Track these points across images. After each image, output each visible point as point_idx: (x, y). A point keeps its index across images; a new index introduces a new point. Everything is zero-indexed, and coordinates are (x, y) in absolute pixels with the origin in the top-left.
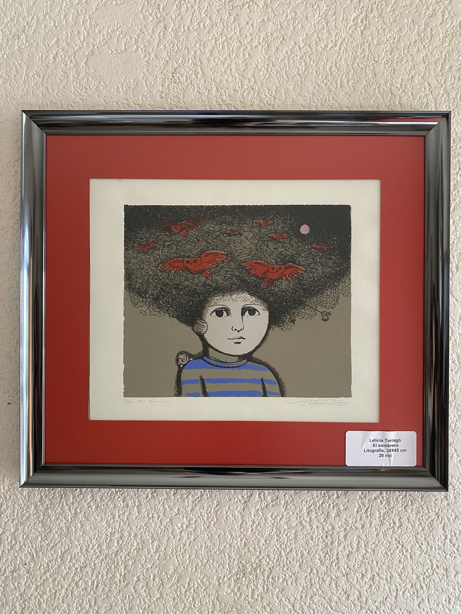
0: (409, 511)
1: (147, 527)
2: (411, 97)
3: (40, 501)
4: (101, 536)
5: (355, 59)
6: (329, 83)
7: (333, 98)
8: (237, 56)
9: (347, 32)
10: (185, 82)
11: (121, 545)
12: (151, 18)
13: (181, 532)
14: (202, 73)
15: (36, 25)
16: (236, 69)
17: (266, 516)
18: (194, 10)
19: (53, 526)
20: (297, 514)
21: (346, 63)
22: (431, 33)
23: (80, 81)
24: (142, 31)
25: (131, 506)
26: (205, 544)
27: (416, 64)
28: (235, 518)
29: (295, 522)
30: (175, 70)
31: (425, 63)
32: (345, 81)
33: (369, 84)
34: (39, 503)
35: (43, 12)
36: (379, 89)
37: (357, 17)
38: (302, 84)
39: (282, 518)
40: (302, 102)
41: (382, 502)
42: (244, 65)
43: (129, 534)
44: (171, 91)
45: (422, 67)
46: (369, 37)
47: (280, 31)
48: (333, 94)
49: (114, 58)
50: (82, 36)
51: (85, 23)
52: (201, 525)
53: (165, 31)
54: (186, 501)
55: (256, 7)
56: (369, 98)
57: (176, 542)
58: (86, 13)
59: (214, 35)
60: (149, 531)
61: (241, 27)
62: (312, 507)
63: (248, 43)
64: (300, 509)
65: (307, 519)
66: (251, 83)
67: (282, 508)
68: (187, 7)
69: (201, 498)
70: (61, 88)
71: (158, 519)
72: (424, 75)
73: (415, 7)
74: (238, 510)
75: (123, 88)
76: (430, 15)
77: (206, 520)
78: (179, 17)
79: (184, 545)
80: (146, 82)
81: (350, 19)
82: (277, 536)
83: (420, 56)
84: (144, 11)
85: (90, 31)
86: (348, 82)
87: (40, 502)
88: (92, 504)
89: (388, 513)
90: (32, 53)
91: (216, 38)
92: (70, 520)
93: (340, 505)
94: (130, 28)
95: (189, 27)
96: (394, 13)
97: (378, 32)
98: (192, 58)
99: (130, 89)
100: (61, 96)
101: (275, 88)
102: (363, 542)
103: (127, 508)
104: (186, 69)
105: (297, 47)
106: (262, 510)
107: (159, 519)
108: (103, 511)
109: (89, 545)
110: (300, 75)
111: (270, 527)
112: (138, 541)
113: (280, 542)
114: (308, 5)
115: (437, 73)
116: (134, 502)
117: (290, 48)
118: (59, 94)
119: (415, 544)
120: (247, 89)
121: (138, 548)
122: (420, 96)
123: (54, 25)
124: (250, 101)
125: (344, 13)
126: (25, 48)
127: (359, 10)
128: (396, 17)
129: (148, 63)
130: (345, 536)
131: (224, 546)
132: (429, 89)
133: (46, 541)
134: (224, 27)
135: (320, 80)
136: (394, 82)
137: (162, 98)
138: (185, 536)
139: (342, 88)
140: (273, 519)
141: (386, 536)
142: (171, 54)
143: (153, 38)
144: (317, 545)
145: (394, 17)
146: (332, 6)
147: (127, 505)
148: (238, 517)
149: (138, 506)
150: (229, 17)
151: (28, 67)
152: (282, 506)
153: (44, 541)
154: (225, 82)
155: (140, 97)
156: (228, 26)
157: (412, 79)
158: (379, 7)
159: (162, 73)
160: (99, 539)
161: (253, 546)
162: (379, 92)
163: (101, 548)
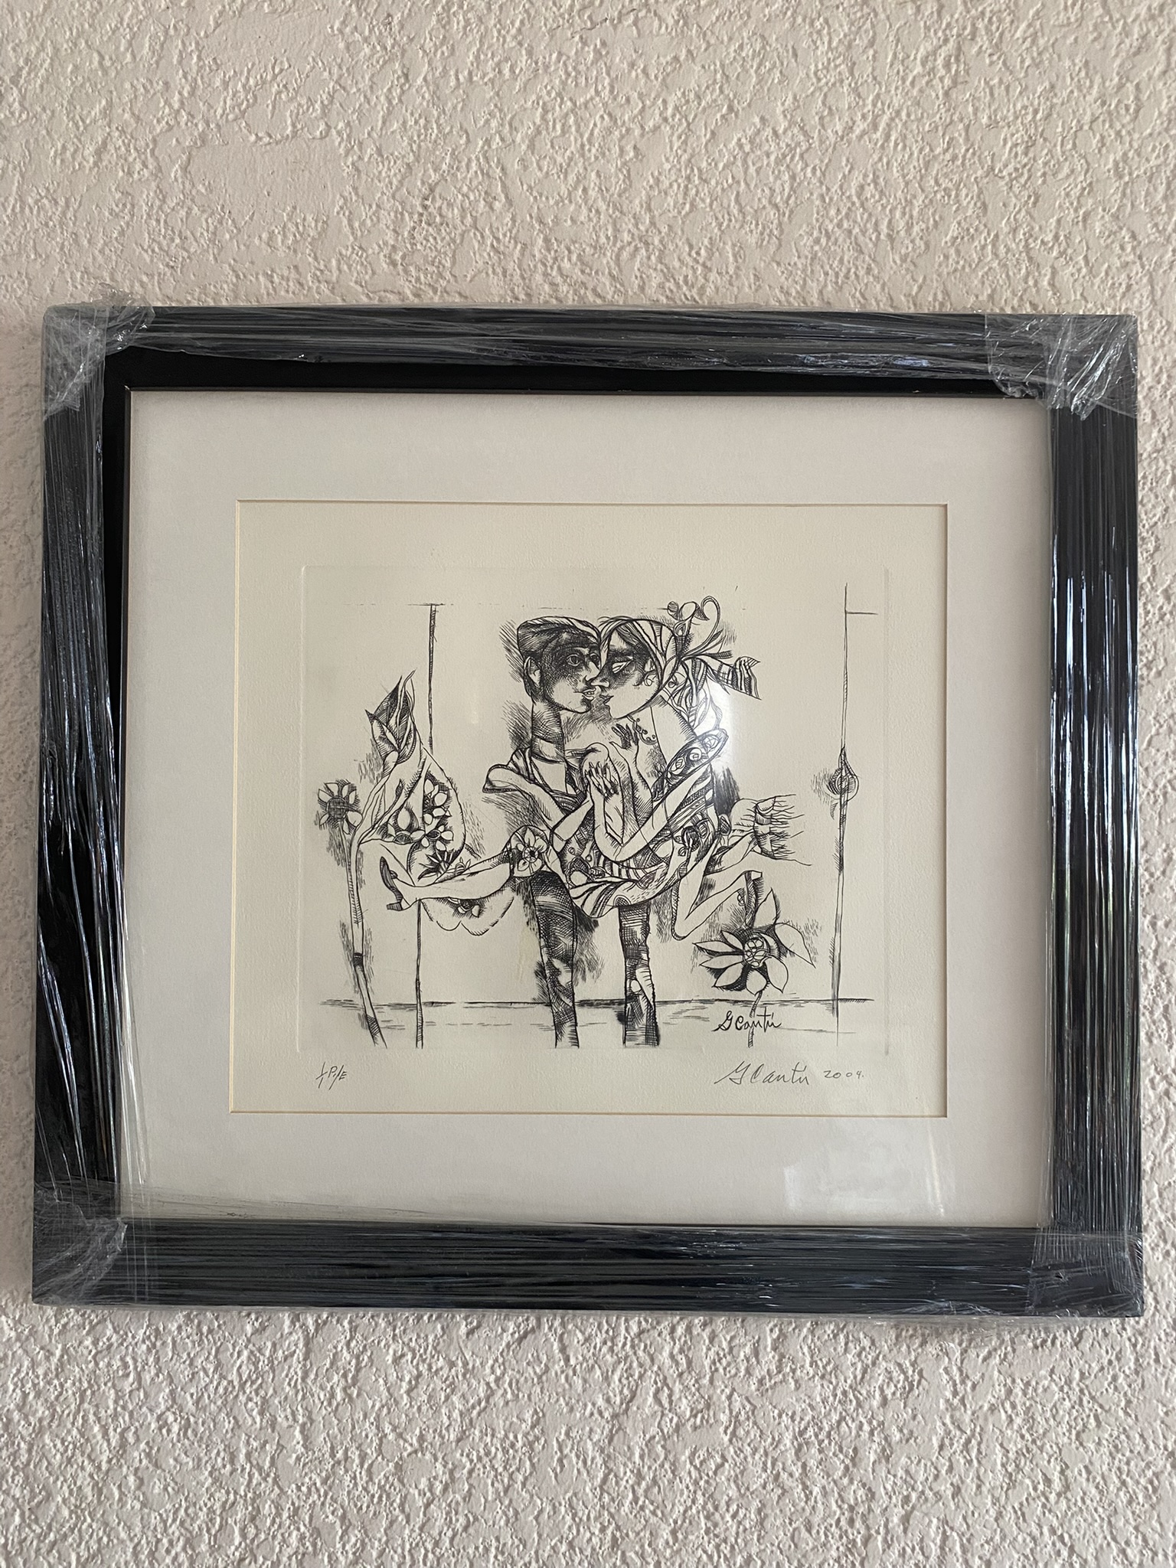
0: (1092, 1446)
1: (330, 1488)
2: (1084, 270)
3: (20, 1408)
4: (196, 1514)
5: (927, 165)
6: (856, 230)
7: (869, 270)
8: (603, 155)
9: (907, 93)
10: (458, 222)
11: (253, 1540)
12: (367, 50)
13: (427, 1506)
14: (507, 197)
15: (51, 65)
16: (600, 189)
17: (676, 1459)
18: (486, 28)
19: (55, 1482)
20: (766, 1454)
21: (904, 176)
22: (1137, 98)
23: (166, 216)
24: (342, 82)
25: (285, 1424)
26: (498, 1539)
27: (1098, 181)
28: (585, 1462)
29: (761, 1477)
30: (432, 190)
31: (1121, 177)
32: (902, 224)
33: (968, 234)
34: (16, 1416)
35: (71, 30)
36: (994, 246)
37: (934, 53)
38: (782, 232)
39: (722, 1465)
40: (783, 279)
41: (1011, 1421)
42: (621, 177)
43: (276, 1508)
44: (419, 247)
45: (1112, 190)
46: (966, 107)
47: (721, 88)
48: (867, 258)
49: (263, 156)
50: (177, 97)
51: (184, 62)
52: (486, 1484)
53: (404, 84)
54: (444, 1410)
55: (656, 23)
56: (967, 270)
57: (414, 1535)
58: (188, 33)
59: (539, 98)
60: (334, 1500)
61: (613, 75)
62: (810, 1432)
63: (632, 119)
64: (773, 1439)
65: (794, 1468)
66: (642, 228)
67: (722, 1435)
68: (467, 22)
69: (487, 1401)
70: (115, 236)
71: (362, 1465)
72: (1118, 209)
73: (1091, 29)
74: (596, 1438)
75: (285, 236)
76: (1133, 50)
77: (500, 1470)
78: (445, 48)
79: (436, 1544)
80: (350, 221)
81: (915, 58)
82: (707, 1518)
83: (1107, 158)
84: (348, 30)
85: (199, 82)
86: (909, 227)
87: (20, 1411)
88: (171, 1418)
89: (1028, 1451)
90: (36, 140)
91: (544, 103)
92: (104, 1467)
93: (889, 1428)
94: (308, 76)
95: (470, 73)
96: (1033, 42)
97: (992, 94)
98: (478, 160)
99: (305, 240)
100: (114, 258)
101: (706, 242)
102: (956, 1538)
103: (273, 1431)
104: (461, 188)
105: (768, 131)
106: (665, 1440)
107: (366, 1466)
108: (201, 1438)
109: (158, 1541)
110: (776, 206)
111: (686, 1492)
112: (302, 1529)
113: (716, 1536)
114: (799, 20)
115: (1153, 205)
116: (293, 1414)
117: (750, 133)
118: (107, 251)
119: (1109, 1544)
120: (629, 243)
121: (301, 1549)
122: (1109, 267)
123: (101, 64)
124: (638, 275)
125: (898, 41)
126: (18, 126)
127: (940, 34)
128: (1040, 54)
129: (357, 170)
130: (906, 1520)
131: (553, 1548)
132: (1134, 248)
133: (34, 1527)
134: (568, 75)
135: (831, 221)
136: (1037, 228)
137: (394, 263)
138: (438, 1513)
139: (892, 244)
140: (695, 1467)
141: (1024, 1520)
142: (419, 146)
143: (373, 104)
144: (824, 1545)
145: (1035, 54)
146: (864, 24)
147: (273, 1424)
148: (593, 1459)
149: (303, 1425)
150: (582, 48)
151: (23, 177)
152: (722, 1429)
153: (30, 1527)
154: (569, 222)
155: (334, 262)
156: (578, 73)
157: (1085, 220)
158: (994, 28)
159: (394, 197)
160: (187, 1525)
161: (637, 1548)
162: (996, 255)
163: (194, 1550)
